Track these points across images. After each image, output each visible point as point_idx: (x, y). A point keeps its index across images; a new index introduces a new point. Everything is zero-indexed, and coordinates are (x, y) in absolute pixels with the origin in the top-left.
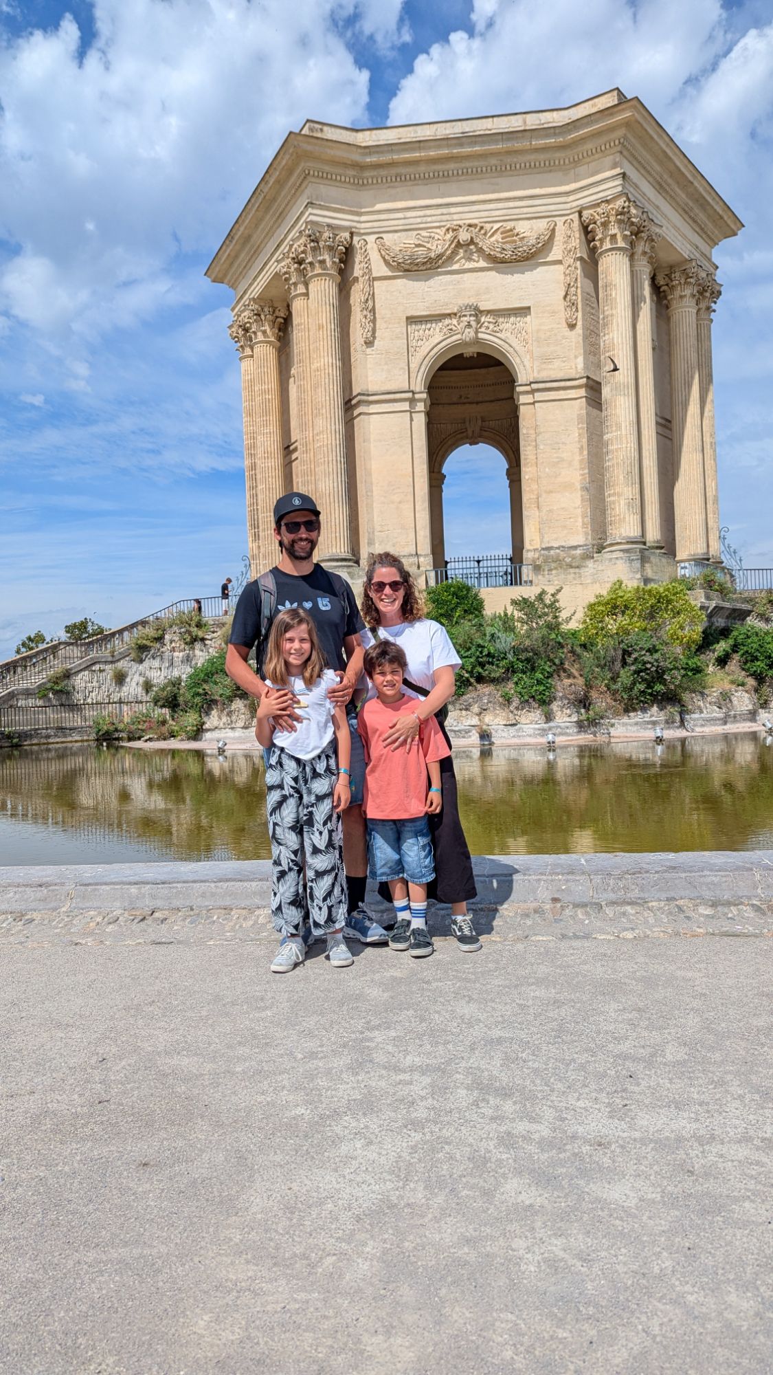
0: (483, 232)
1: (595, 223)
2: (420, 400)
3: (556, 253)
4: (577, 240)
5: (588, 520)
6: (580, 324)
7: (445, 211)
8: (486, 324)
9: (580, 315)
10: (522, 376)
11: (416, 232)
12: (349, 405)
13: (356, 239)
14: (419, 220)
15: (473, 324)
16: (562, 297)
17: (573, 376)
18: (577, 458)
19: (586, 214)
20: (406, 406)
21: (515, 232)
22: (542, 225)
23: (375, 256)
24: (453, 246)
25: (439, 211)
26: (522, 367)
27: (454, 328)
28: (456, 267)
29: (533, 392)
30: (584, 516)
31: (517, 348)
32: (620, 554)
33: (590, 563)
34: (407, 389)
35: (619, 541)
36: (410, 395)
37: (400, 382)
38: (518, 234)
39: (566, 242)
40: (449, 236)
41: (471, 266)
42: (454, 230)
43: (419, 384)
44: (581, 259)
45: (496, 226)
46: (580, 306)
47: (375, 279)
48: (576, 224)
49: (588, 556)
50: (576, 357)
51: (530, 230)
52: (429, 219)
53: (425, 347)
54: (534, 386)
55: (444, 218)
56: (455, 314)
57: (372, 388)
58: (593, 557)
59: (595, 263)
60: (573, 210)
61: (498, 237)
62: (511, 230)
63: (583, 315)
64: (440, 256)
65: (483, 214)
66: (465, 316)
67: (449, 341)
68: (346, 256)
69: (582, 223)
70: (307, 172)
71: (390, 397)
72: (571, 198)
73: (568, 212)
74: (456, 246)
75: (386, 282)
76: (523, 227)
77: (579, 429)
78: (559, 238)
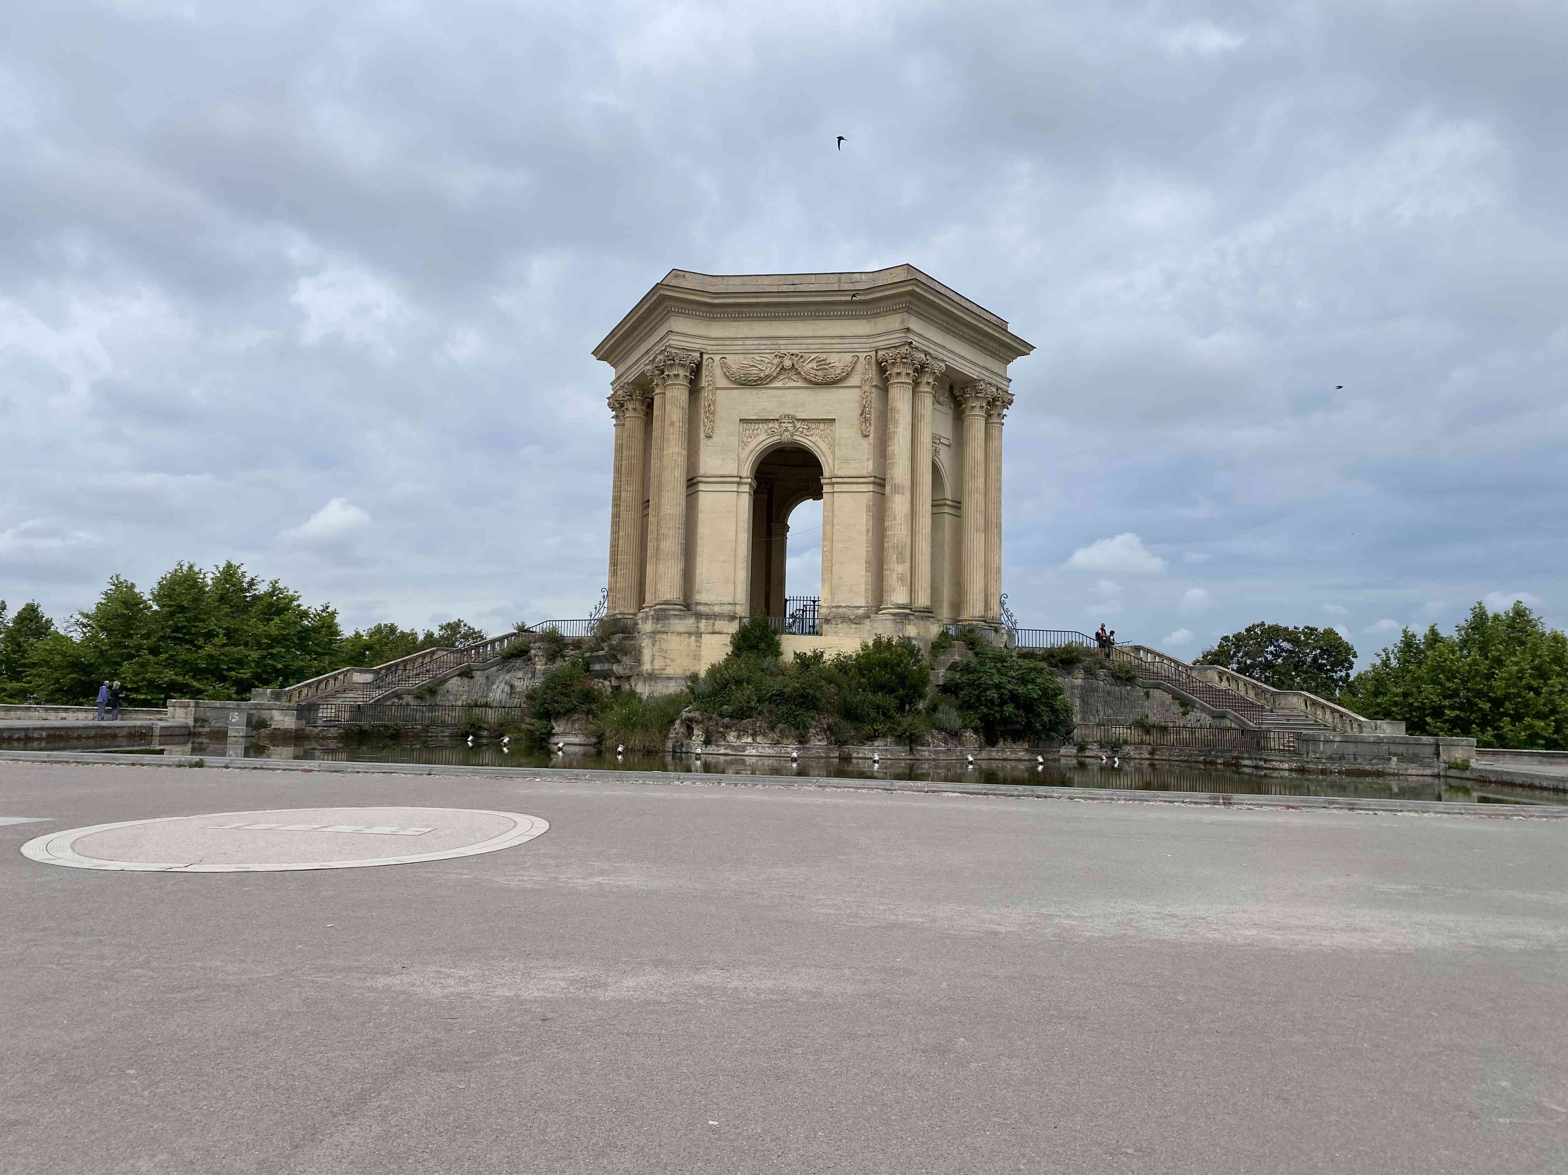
0: (802, 360)
1: (887, 361)
2: (746, 483)
3: (855, 380)
4: (872, 373)
5: (869, 587)
6: (872, 435)
7: (774, 342)
8: (800, 429)
9: (872, 428)
10: (826, 472)
11: (752, 356)
12: (691, 482)
13: (705, 357)
14: (754, 347)
15: (791, 429)
16: (859, 414)
17: (865, 474)
18: (864, 538)
19: (880, 353)
20: (734, 487)
21: (828, 362)
22: (848, 358)
23: (718, 372)
24: (778, 369)
25: (770, 342)
26: (826, 464)
27: (776, 431)
28: (780, 384)
29: (833, 484)
30: (867, 584)
31: (823, 449)
32: (891, 617)
33: (867, 622)
34: (736, 474)
35: (890, 606)
36: (738, 479)
37: (731, 468)
38: (829, 364)
39: (864, 374)
40: (776, 361)
41: (792, 385)
42: (780, 357)
43: (746, 471)
44: (875, 386)
45: (813, 356)
46: (872, 422)
47: (717, 388)
48: (874, 360)
49: (867, 616)
50: (868, 460)
51: (838, 361)
52: (762, 347)
53: (754, 443)
54: (834, 480)
55: (773, 347)
56: (777, 420)
57: (710, 472)
58: (870, 617)
59: (887, 391)
60: (872, 349)
61: (814, 365)
62: (824, 360)
63: (875, 428)
64: (767, 376)
65: (804, 346)
66: (784, 423)
67: (771, 440)
68: (696, 370)
69: (877, 360)
70: (669, 309)
71: (722, 479)
72: (871, 340)
73: (868, 350)
74: (781, 369)
75: (726, 392)
76: (833, 359)
77: (867, 515)
78: (859, 368)
